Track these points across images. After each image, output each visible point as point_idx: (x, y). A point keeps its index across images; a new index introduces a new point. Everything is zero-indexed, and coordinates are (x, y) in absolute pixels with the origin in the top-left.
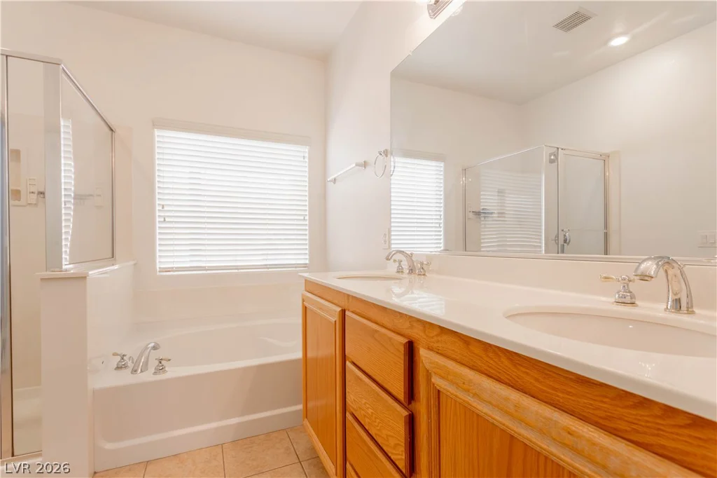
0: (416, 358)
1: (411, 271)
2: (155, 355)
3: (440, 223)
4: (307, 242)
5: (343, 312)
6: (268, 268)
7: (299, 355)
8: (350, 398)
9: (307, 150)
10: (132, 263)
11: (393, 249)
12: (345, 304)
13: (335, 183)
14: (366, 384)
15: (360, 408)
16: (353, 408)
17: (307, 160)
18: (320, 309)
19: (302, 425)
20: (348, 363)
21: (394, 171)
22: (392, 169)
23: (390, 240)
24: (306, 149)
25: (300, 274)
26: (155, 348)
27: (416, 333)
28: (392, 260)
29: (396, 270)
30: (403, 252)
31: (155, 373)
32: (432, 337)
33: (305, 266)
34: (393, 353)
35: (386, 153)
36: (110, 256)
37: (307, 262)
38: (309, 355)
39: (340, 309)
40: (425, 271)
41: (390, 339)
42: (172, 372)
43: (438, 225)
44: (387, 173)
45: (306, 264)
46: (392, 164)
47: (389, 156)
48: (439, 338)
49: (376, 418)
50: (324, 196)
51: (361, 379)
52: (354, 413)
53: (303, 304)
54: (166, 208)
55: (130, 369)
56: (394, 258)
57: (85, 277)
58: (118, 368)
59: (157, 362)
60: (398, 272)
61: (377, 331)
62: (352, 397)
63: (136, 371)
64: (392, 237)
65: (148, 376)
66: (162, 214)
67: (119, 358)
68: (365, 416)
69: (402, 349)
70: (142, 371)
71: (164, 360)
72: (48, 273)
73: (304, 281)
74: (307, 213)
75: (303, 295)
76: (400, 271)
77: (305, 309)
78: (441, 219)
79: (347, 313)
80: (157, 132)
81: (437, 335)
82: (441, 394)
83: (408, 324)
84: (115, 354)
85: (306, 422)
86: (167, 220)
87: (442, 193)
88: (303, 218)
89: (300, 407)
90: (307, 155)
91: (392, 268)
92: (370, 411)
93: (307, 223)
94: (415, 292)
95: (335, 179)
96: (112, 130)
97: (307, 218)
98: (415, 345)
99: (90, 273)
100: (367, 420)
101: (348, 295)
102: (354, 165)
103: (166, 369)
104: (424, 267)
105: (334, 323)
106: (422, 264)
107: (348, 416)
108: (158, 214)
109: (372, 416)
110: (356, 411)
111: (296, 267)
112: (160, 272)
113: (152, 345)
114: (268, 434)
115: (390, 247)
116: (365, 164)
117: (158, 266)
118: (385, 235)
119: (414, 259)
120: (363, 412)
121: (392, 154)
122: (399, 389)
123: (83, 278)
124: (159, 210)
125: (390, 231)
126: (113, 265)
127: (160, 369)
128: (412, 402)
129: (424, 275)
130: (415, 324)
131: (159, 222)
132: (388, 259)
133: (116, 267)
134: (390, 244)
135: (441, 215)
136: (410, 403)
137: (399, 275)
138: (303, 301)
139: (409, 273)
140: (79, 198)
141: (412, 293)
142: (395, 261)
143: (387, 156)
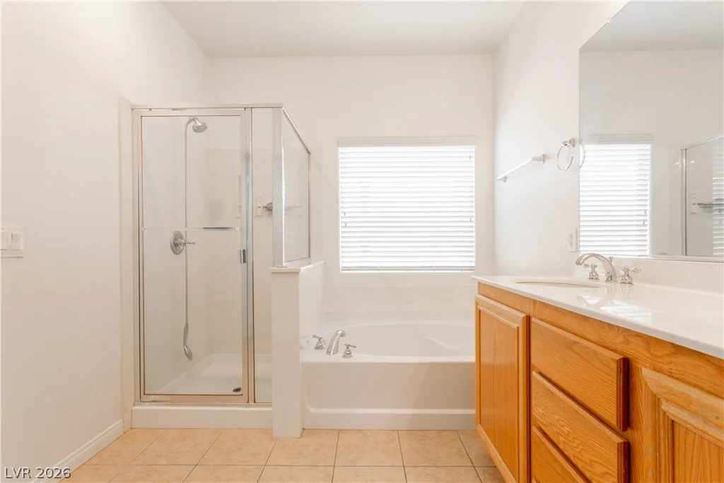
0: (635, 379)
1: (611, 278)
2: (343, 341)
3: (645, 221)
4: (474, 244)
5: (528, 319)
6: (434, 270)
7: (471, 358)
8: (537, 411)
9: (473, 150)
10: (323, 262)
11: (582, 253)
12: (529, 310)
13: (505, 181)
14: (561, 400)
15: (551, 424)
16: (542, 423)
17: (473, 159)
18: (498, 313)
19: (475, 430)
20: (534, 374)
21: (583, 161)
22: (581, 159)
23: (578, 242)
24: (473, 148)
25: (473, 276)
26: (342, 335)
27: (634, 350)
28: (583, 265)
29: (588, 276)
30: (598, 255)
31: (344, 356)
32: (662, 357)
33: (471, 268)
34: (599, 369)
35: (573, 142)
36: (308, 256)
37: (473, 264)
38: (483, 360)
39: (524, 315)
40: (631, 279)
41: (595, 353)
42: (358, 358)
43: (642, 223)
44: (574, 166)
45: (473, 267)
46: (582, 154)
47: (577, 146)
48: (673, 359)
49: (574, 438)
50: (492, 197)
51: (552, 393)
52: (543, 428)
53: (477, 308)
54: (347, 215)
55: (325, 351)
56: (586, 262)
57: (298, 273)
58: (317, 348)
59: (346, 347)
60: (590, 278)
61: (575, 343)
62: (541, 411)
63: (330, 352)
64: (581, 239)
65: (338, 358)
66: (344, 220)
67: (317, 340)
68: (558, 433)
69: (614, 366)
70: (334, 354)
71: (351, 346)
72: (275, 268)
73: (477, 284)
74: (474, 214)
75: (476, 298)
76: (594, 277)
77: (479, 313)
78: (646, 215)
79: (533, 320)
80: (341, 150)
81: (668, 355)
82: (675, 424)
83: (621, 338)
84: (314, 336)
85: (480, 428)
86: (348, 225)
87: (648, 182)
88: (469, 220)
89: (473, 412)
90: (473, 155)
91: (583, 274)
92: (566, 429)
93: (474, 224)
94: (616, 302)
95: (505, 178)
96: (309, 153)
97: (473, 219)
98: (633, 364)
99: (302, 269)
100: (562, 439)
101: (535, 301)
102: (530, 160)
103: (353, 354)
104: (631, 273)
105: (516, 329)
106: (627, 270)
107: (534, 429)
108: (341, 220)
109: (568, 435)
110: (546, 426)
111: (462, 270)
112: (343, 270)
113: (340, 332)
114: (439, 431)
115: (577, 250)
116: (544, 158)
117: (342, 265)
118: (571, 236)
119: (613, 263)
120: (555, 429)
121: (581, 142)
122: (611, 411)
123: (296, 273)
124: (342, 217)
125: (577, 232)
126: (310, 264)
127: (348, 354)
128: (628, 429)
129: (630, 283)
130: (631, 339)
131: (342, 227)
132: (578, 263)
133: (311, 266)
134: (578, 247)
135: (646, 211)
136: (625, 429)
137: (594, 282)
138: (477, 304)
139: (607, 280)
140: (288, 209)
141: (612, 304)
142: (586, 266)
143: (574, 146)
